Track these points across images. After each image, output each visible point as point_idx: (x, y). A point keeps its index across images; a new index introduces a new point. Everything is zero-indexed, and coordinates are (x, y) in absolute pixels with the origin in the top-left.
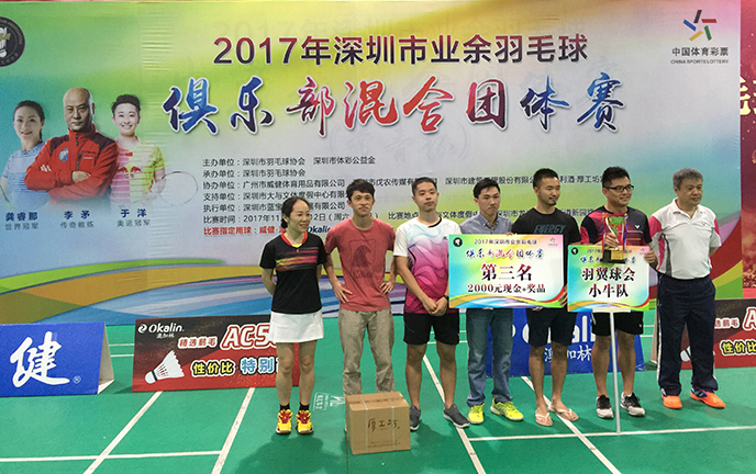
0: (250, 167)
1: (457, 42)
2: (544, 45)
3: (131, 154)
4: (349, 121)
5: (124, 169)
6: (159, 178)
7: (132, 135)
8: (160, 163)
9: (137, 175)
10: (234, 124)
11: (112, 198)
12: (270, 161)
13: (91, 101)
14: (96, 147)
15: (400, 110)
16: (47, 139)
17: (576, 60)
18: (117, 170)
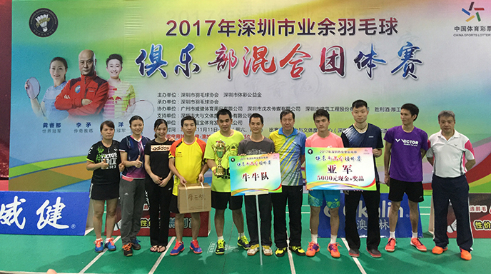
0: (186, 98)
1: (314, 23)
2: (370, 24)
3: (116, 89)
4: (246, 71)
5: (112, 98)
6: (132, 103)
7: (117, 78)
8: (133, 95)
9: (119, 102)
10: (176, 72)
11: (104, 115)
12: (198, 95)
13: (94, 58)
14: (96, 85)
15: (277, 64)
16: (68, 80)
17: (391, 33)
18: (108, 98)
